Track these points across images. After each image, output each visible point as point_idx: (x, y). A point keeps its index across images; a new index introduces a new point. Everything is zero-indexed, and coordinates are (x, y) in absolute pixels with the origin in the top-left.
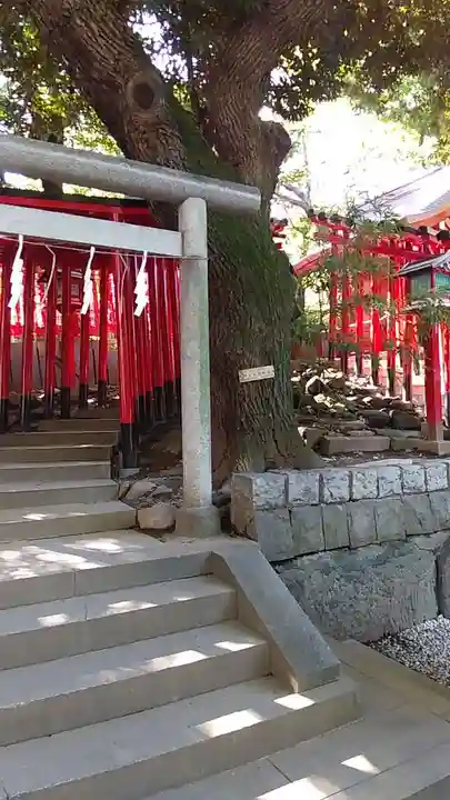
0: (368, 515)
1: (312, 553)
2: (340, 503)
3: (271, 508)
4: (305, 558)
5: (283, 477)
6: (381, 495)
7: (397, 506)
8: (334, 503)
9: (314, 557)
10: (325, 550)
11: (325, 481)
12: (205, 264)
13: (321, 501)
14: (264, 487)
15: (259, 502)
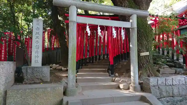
0: (177, 89)
1: (164, 97)
2: (170, 86)
3: (154, 86)
4: (162, 98)
5: (157, 79)
6: (180, 84)
7: (184, 87)
8: (169, 86)
9: (165, 98)
10: (167, 97)
11: (166, 80)
12: (136, 29)
13: (166, 85)
14: (153, 81)
15: (151, 84)
